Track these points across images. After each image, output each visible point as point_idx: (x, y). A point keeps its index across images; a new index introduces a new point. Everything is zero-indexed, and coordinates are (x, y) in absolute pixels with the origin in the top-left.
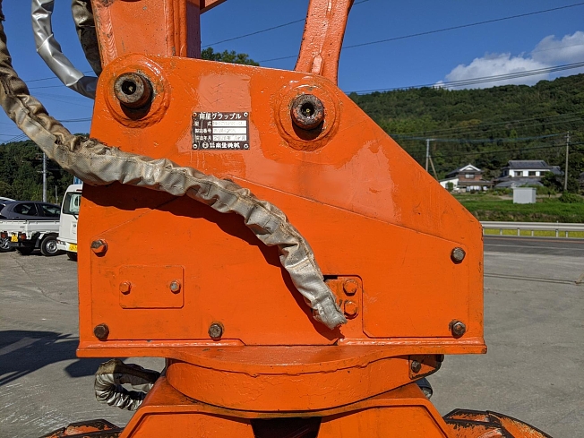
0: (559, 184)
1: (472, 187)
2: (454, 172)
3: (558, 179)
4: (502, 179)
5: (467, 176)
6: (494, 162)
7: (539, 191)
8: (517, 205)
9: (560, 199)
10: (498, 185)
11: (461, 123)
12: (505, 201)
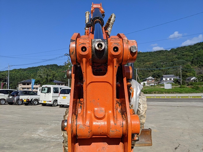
0: (179, 83)
1: (151, 84)
2: (145, 79)
3: (179, 81)
4: (161, 81)
5: (150, 80)
6: (158, 76)
7: (173, 85)
8: (166, 89)
9: (180, 87)
10: (160, 83)
11: (147, 63)
12: (162, 88)
